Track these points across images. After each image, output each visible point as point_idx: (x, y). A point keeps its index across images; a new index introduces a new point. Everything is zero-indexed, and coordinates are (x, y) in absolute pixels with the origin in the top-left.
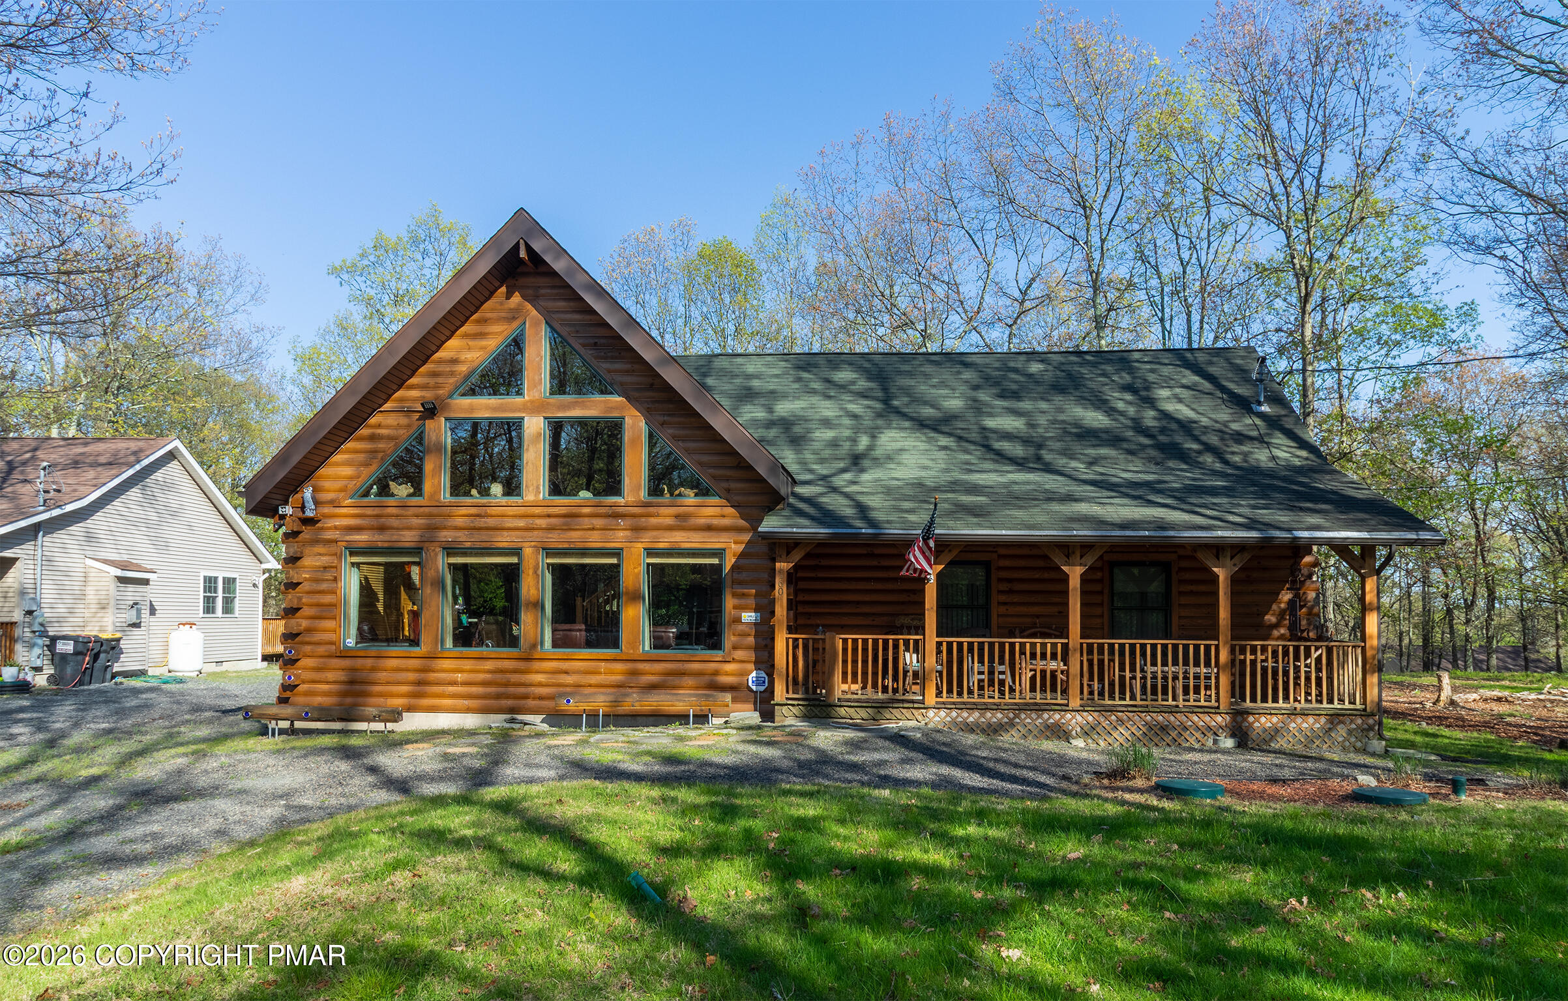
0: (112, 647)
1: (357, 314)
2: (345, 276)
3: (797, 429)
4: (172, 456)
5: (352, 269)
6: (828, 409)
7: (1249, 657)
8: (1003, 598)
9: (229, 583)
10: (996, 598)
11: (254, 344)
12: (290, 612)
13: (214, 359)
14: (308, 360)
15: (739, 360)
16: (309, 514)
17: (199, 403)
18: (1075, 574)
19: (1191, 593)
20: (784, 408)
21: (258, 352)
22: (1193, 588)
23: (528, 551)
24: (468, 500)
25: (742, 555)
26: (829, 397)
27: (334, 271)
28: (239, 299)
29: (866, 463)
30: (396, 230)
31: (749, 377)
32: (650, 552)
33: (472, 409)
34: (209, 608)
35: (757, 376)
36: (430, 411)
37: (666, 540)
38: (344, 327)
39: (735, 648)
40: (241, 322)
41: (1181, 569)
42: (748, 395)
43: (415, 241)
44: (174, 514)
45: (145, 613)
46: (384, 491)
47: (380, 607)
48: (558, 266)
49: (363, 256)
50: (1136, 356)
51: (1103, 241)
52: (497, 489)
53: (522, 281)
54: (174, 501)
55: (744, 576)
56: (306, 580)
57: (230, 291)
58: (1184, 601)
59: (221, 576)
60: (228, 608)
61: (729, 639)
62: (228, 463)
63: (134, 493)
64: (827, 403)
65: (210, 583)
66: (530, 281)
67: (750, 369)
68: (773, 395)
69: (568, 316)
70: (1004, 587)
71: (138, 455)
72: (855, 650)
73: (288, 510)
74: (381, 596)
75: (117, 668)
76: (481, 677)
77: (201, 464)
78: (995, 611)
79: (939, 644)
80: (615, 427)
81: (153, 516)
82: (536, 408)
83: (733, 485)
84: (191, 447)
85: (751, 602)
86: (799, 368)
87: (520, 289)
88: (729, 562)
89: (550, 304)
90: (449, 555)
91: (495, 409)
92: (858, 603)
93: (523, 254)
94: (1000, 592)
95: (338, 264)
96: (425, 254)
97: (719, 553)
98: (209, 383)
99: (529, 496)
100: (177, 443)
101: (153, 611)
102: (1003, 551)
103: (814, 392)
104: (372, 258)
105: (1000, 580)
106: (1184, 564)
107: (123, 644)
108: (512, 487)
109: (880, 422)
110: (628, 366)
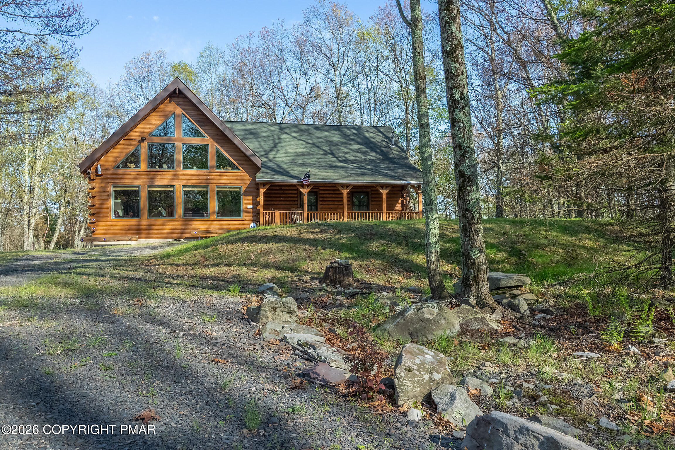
8: (321, 203)
10: (319, 203)
16: (99, 173)
18: (345, 192)
19: (375, 201)
23: (177, 186)
24: (155, 170)
25: (248, 188)
32: (218, 187)
36: (143, 140)
37: (224, 182)
39: (245, 216)
41: (372, 194)
46: (126, 167)
48: (189, 95)
51: (341, 81)
53: (174, 99)
55: (248, 194)
56: (97, 195)
58: (373, 203)
61: (243, 214)
69: (189, 111)
70: (321, 199)
72: (283, 215)
73: (90, 172)
76: (162, 227)
78: (319, 206)
79: (308, 214)
80: (204, 148)
82: (180, 140)
83: (244, 166)
85: (251, 202)
87: (174, 102)
88: (243, 189)
89: (183, 107)
90: (149, 187)
91: (165, 140)
93: (177, 92)
94: (320, 201)
97: (240, 187)
99: (177, 169)
102: (321, 188)
105: (320, 197)
106: (373, 192)
108: (171, 166)
110: (210, 128)
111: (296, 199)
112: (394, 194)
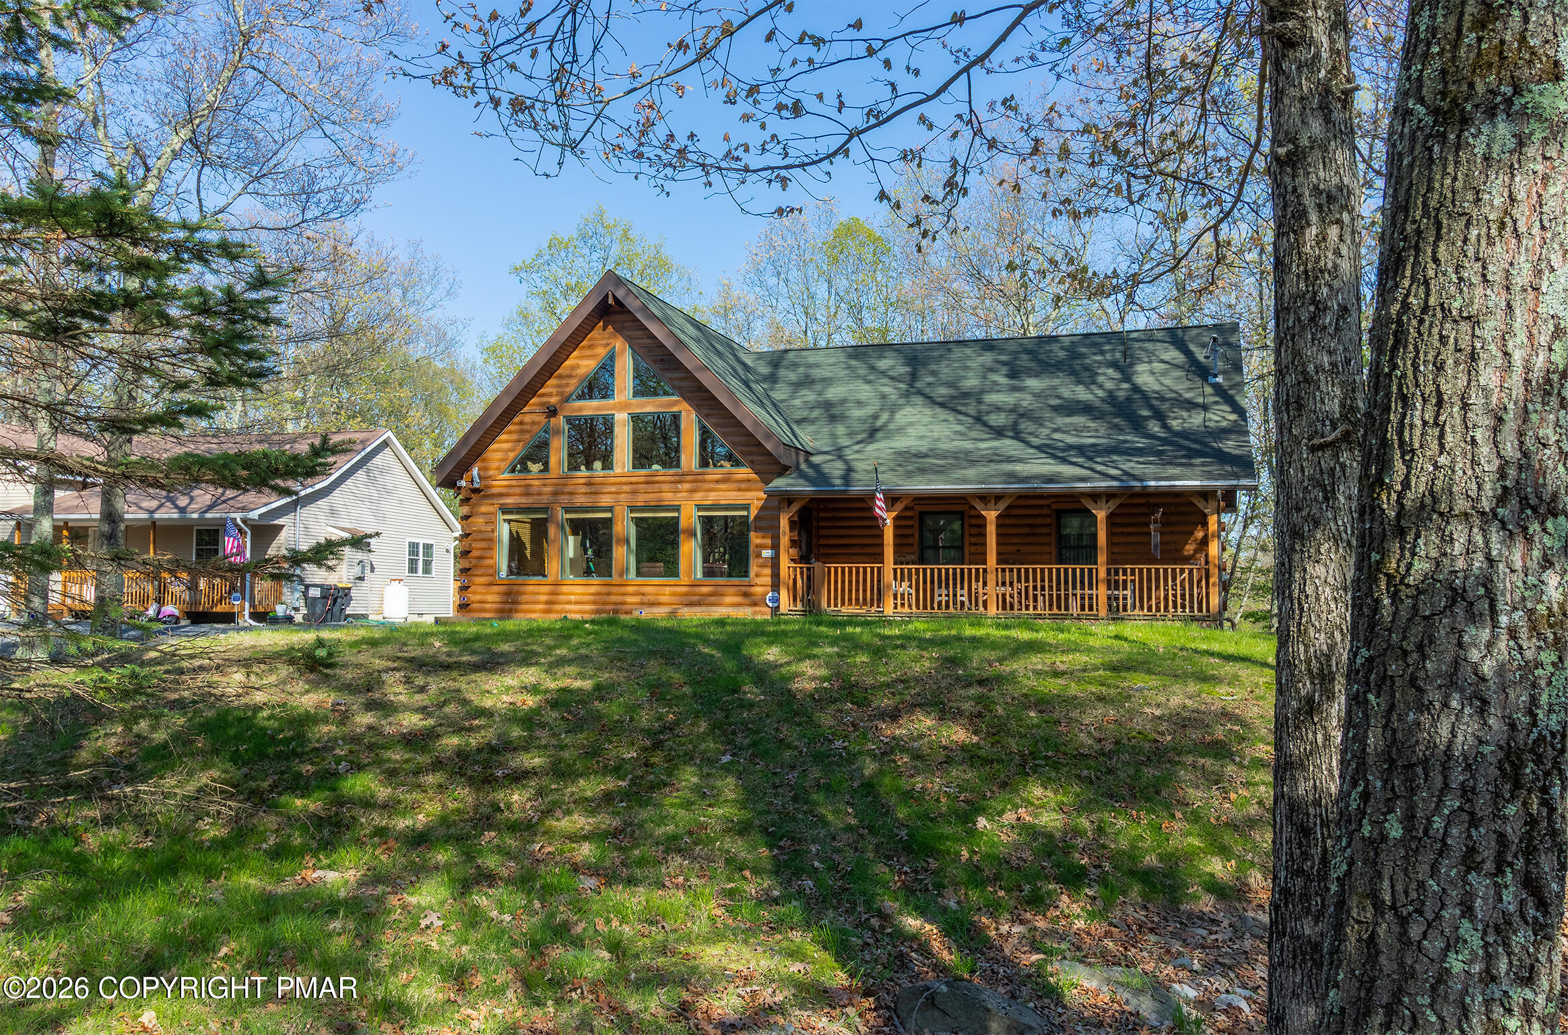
0: (346, 592)
1: (535, 305)
2: (523, 275)
3: (836, 411)
4: (386, 444)
5: (529, 268)
6: (864, 391)
7: (1122, 578)
8: (974, 540)
9: (428, 548)
10: (968, 540)
11: (449, 335)
12: (465, 553)
13: (417, 351)
14: (493, 352)
15: (805, 353)
16: (476, 486)
17: (405, 393)
19: (1122, 534)
20: (833, 393)
21: (453, 342)
22: (1125, 530)
23: (617, 509)
24: (579, 474)
25: (762, 508)
26: (869, 382)
27: (516, 270)
28: (436, 296)
29: (880, 435)
30: (568, 232)
31: (810, 366)
32: (700, 508)
33: (580, 409)
34: (413, 569)
35: (817, 366)
36: (552, 412)
37: (712, 498)
38: (524, 317)
39: (757, 575)
40: (437, 315)
42: (807, 382)
43: (584, 238)
44: (389, 492)
45: (368, 569)
46: (525, 469)
47: (528, 553)
48: (634, 306)
49: (539, 256)
50: (1135, 335)
52: (598, 465)
53: (613, 318)
54: (388, 481)
55: (763, 524)
57: (429, 289)
59: (422, 542)
60: (427, 570)
61: (753, 570)
62: (428, 444)
63: (361, 474)
64: (866, 387)
65: (413, 547)
66: (618, 317)
67: (811, 360)
68: (828, 381)
69: (644, 341)
70: (975, 531)
71: (364, 443)
72: (836, 575)
73: (463, 483)
74: (528, 546)
75: (349, 611)
76: (587, 598)
77: (406, 447)
79: (895, 570)
80: (676, 417)
81: (374, 493)
82: (624, 406)
83: (755, 458)
84: (397, 435)
85: (767, 542)
86: (850, 356)
87: (612, 323)
88: (754, 513)
89: (631, 333)
90: (567, 513)
91: (598, 409)
92: (864, 545)
93: (611, 301)
94: (972, 535)
95: (519, 264)
96: (593, 249)
97: (746, 507)
98: (411, 372)
99: (618, 470)
100: (389, 434)
101: (372, 569)
103: (858, 377)
104: (547, 257)
105: (972, 526)
107: (353, 593)
108: (608, 464)
109: (902, 401)
110: (684, 375)
111: (909, 532)
112: (1181, 513)
